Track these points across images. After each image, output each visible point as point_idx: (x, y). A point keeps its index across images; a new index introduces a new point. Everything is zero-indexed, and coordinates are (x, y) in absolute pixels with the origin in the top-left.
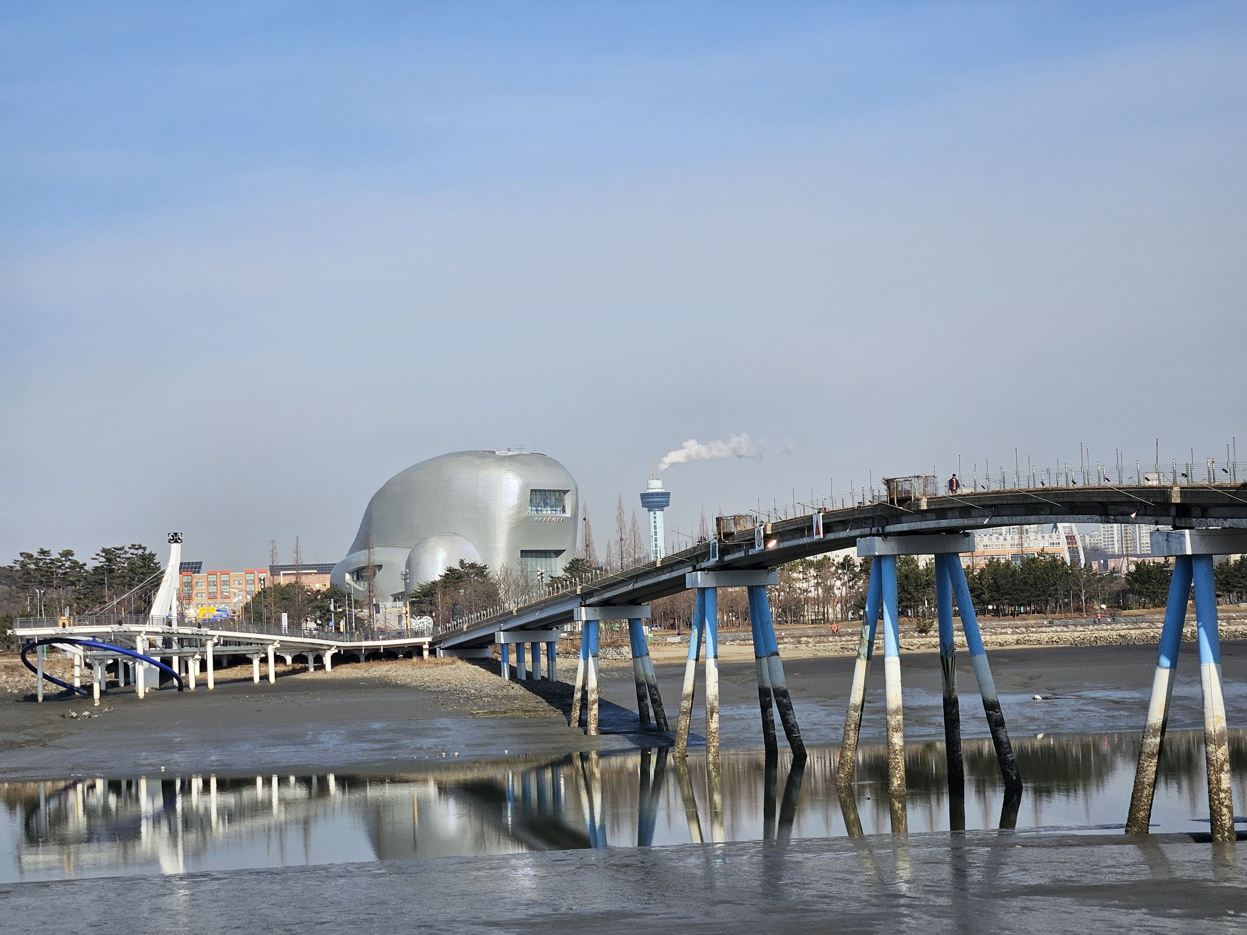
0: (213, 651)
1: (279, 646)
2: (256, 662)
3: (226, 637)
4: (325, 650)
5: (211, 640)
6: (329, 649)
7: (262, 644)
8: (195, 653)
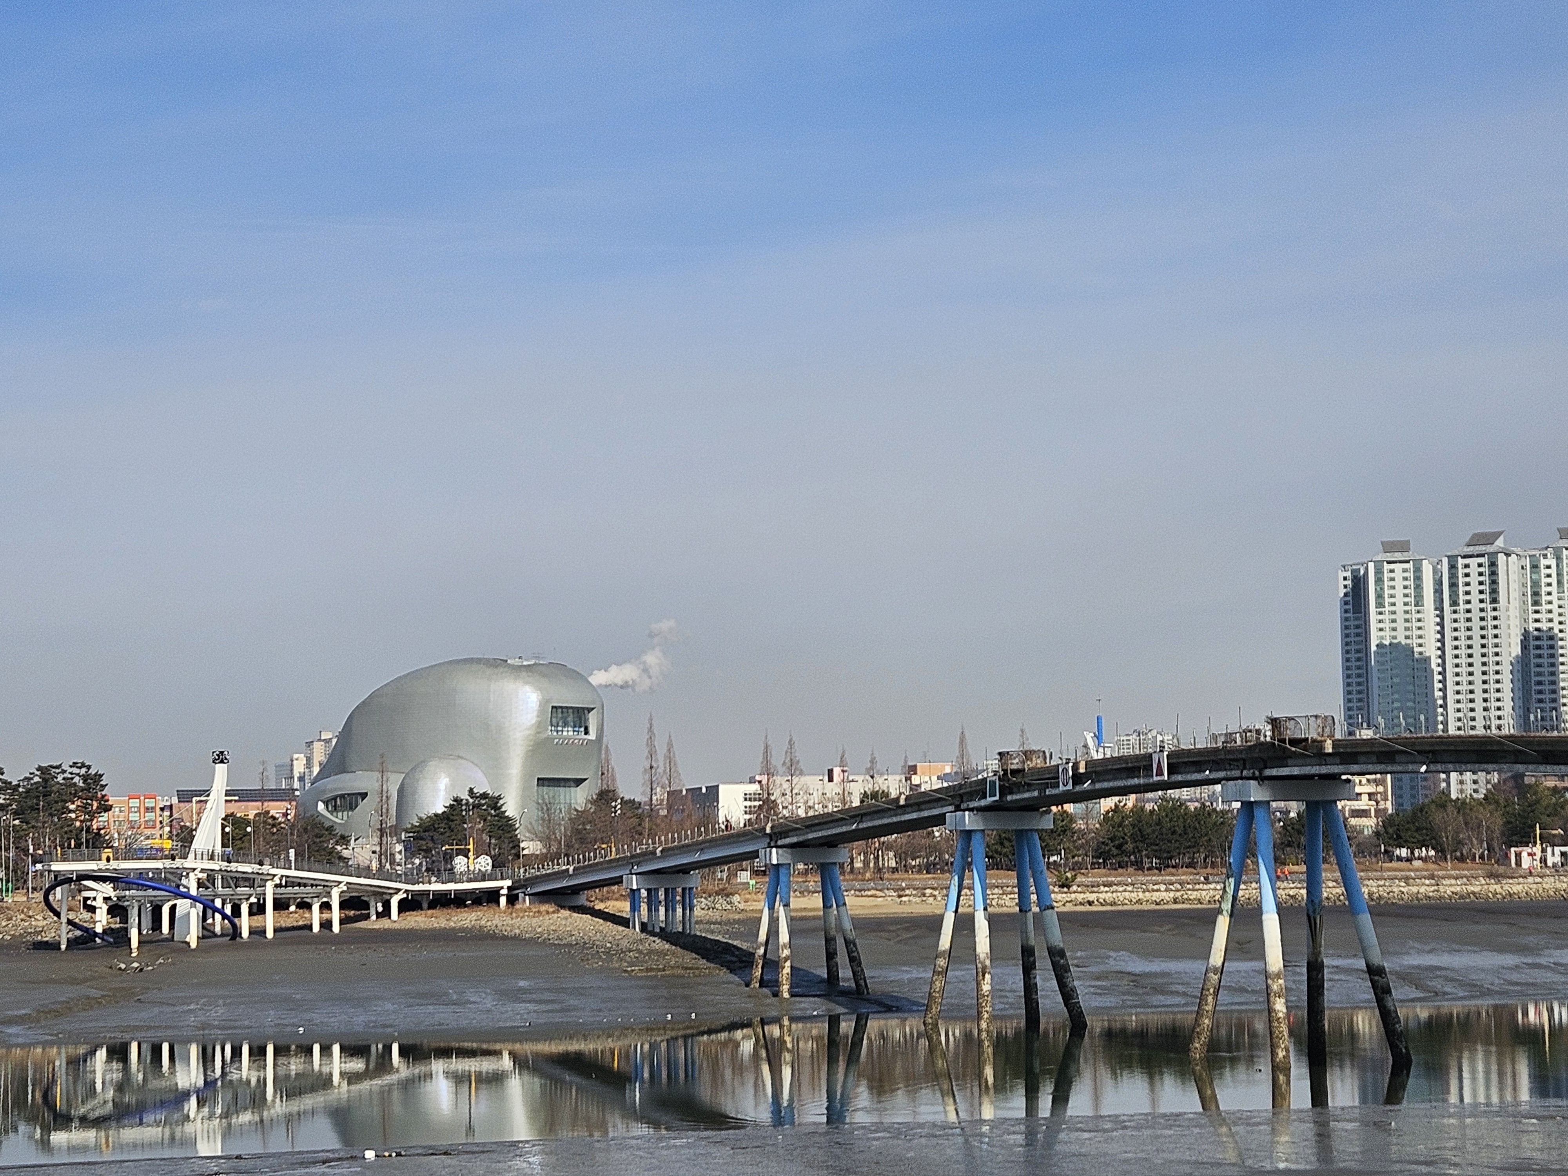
0: (274, 894)
1: (345, 888)
2: (316, 908)
3: (287, 877)
4: (391, 894)
5: (272, 880)
6: (396, 893)
7: (324, 886)
8: (251, 895)
